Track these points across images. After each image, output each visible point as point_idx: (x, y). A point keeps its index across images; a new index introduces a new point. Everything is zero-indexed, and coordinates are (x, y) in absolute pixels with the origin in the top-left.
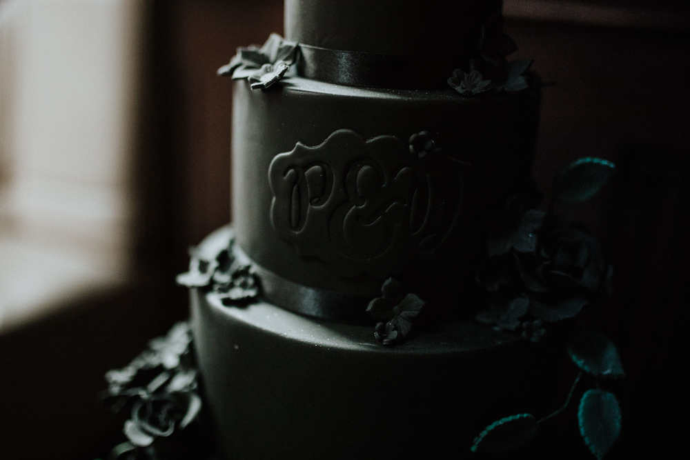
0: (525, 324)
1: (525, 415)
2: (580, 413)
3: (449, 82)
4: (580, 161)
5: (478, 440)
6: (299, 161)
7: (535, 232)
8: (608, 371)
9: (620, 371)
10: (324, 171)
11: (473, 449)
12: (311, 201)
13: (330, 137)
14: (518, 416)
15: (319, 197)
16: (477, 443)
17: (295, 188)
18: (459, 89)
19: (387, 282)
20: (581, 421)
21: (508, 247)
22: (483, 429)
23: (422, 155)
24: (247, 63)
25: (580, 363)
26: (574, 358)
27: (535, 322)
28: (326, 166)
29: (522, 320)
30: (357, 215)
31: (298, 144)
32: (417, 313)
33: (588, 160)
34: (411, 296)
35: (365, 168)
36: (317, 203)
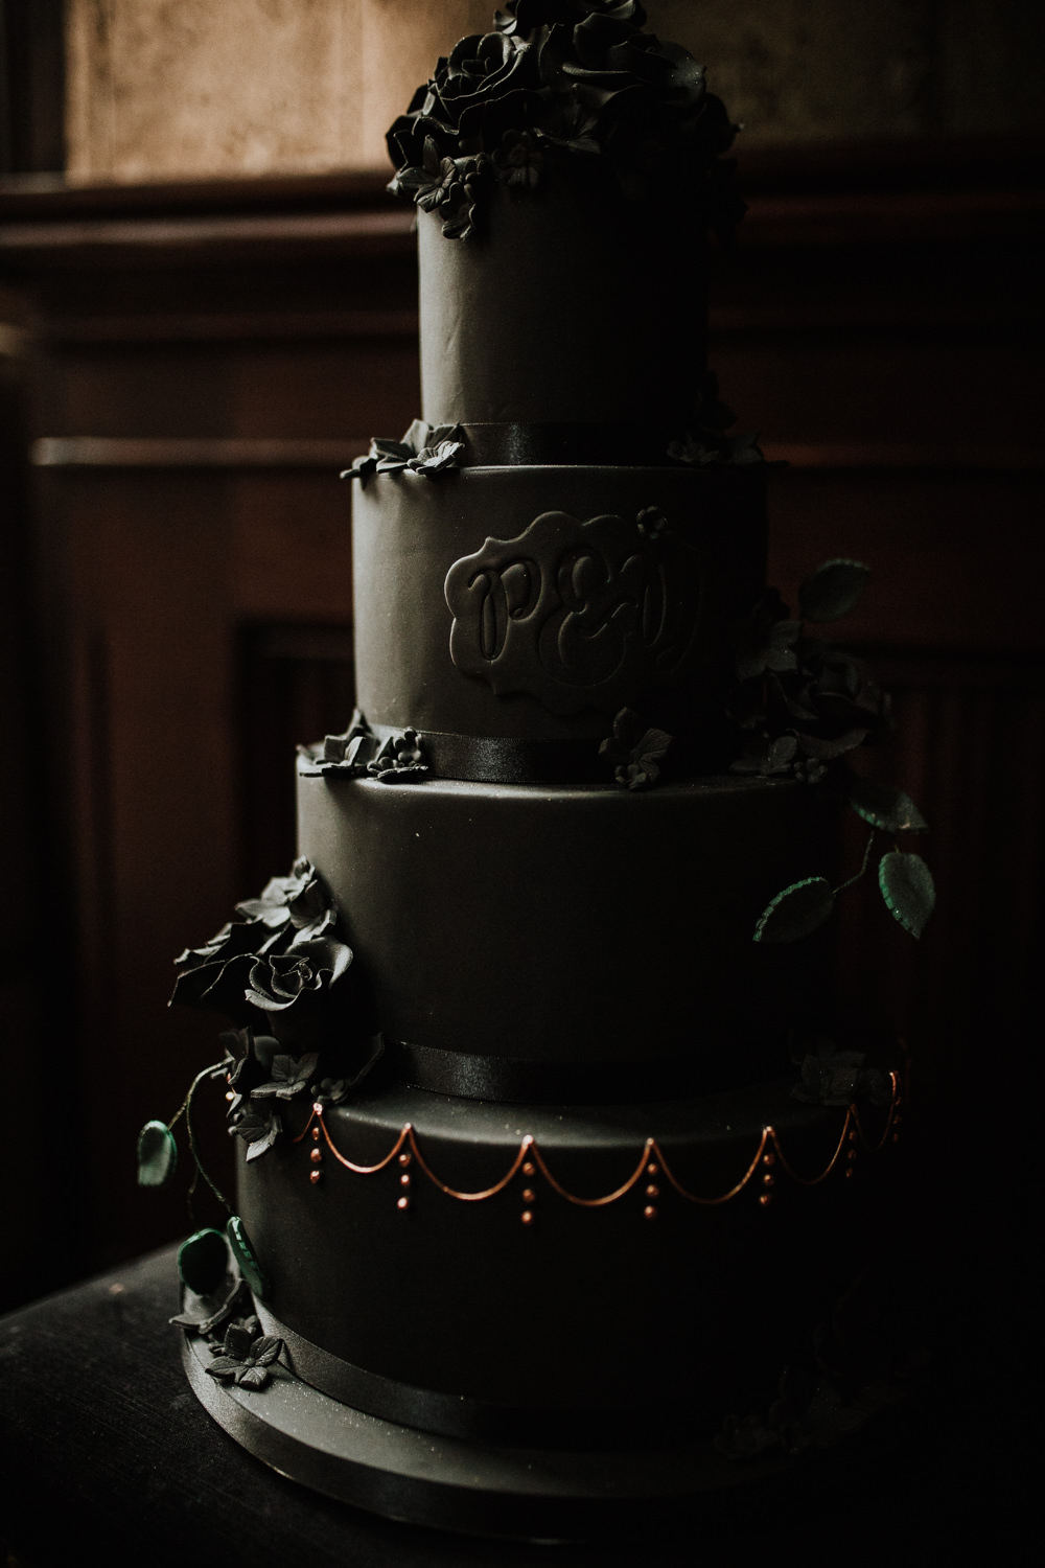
0: (797, 765)
1: (818, 879)
2: (882, 882)
3: (670, 453)
4: (828, 564)
5: (762, 923)
6: (493, 561)
7: (792, 648)
8: (907, 825)
9: (921, 825)
10: (527, 570)
11: (757, 937)
12: (511, 614)
13: (533, 524)
14: (809, 881)
15: (523, 606)
16: (761, 927)
17: (487, 597)
18: (685, 458)
19: (620, 714)
20: (885, 891)
21: (762, 668)
22: (767, 905)
23: (654, 536)
24: (388, 455)
25: (871, 818)
26: (862, 813)
27: (809, 761)
28: (528, 563)
29: (792, 762)
30: (575, 624)
31: (487, 540)
32: (664, 751)
33: (838, 561)
34: (651, 732)
35: (582, 560)
36: (519, 616)
